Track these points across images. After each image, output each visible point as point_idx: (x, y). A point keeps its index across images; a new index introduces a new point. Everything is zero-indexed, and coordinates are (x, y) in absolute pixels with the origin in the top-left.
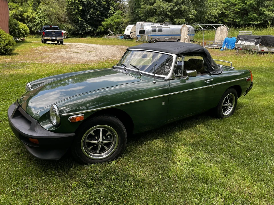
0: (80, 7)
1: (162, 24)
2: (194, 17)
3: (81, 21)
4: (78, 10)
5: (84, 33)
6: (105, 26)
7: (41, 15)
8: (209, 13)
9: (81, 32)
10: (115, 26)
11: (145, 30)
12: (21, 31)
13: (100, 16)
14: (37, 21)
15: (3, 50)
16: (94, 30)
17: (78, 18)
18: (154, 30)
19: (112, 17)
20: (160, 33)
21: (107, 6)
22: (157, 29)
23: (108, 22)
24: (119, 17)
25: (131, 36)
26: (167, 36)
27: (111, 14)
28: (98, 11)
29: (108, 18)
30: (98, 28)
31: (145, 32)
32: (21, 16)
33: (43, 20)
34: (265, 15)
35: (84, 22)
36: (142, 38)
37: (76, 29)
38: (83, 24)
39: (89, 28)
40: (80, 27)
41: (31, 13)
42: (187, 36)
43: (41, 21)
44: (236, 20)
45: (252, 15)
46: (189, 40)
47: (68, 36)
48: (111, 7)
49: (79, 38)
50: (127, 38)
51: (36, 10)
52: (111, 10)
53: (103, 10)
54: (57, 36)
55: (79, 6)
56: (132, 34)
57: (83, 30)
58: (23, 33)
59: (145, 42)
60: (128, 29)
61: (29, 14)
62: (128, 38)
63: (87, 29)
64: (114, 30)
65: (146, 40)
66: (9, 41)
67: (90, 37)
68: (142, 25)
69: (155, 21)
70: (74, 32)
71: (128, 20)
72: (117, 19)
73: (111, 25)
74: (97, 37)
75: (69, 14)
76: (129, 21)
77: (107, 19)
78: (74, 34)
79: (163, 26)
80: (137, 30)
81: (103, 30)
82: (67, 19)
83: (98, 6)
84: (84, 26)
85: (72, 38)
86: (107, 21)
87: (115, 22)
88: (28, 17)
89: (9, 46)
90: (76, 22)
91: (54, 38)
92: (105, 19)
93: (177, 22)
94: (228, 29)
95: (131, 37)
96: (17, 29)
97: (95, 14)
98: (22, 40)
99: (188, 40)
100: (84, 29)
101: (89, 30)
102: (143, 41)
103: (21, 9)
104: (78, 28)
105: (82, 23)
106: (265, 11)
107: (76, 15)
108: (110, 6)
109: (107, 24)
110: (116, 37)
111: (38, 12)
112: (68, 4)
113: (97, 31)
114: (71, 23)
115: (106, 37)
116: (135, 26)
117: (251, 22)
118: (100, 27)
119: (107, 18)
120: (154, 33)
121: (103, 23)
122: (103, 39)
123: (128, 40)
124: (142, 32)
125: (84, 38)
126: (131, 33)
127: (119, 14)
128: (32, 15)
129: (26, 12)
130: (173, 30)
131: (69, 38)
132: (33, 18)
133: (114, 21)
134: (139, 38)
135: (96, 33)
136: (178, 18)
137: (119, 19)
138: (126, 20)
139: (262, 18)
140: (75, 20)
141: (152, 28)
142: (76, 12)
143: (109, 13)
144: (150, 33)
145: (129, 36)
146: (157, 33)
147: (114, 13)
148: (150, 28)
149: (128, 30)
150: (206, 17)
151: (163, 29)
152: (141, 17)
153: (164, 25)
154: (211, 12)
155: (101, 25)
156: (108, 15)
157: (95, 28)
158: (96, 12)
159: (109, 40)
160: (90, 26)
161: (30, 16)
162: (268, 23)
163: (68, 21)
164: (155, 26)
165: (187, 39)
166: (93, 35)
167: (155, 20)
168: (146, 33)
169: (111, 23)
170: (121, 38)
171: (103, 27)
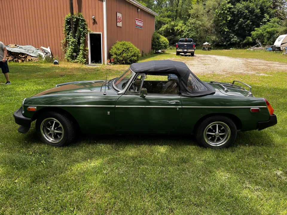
0: (228, 18)
3: (227, 32)
4: (226, 20)
5: (229, 45)
6: (255, 36)
7: (190, 28)
9: (225, 43)
10: (267, 36)
12: (161, 44)
13: (250, 25)
14: (185, 34)
15: (128, 60)
16: (241, 41)
17: (224, 29)
19: (266, 26)
21: (261, 13)
25: (281, 48)
27: (265, 23)
28: (248, 20)
29: (260, 27)
30: (245, 39)
32: (173, 29)
33: (190, 33)
35: (230, 33)
37: (221, 40)
38: (229, 35)
39: (235, 39)
40: (225, 38)
41: (181, 27)
43: (188, 34)
47: (211, 47)
48: (266, 15)
49: (223, 49)
50: (276, 49)
51: (185, 24)
52: (265, 17)
53: (255, 19)
54: (188, 48)
55: (228, 16)
56: (282, 45)
57: (228, 41)
58: (163, 46)
60: (279, 39)
61: (179, 28)
63: (232, 40)
64: (265, 41)
66: (135, 53)
67: (235, 49)
70: (219, 43)
73: (262, 35)
74: (242, 49)
75: (217, 25)
77: (258, 29)
78: (218, 46)
81: (251, 40)
82: (214, 30)
83: (249, 15)
84: (230, 37)
85: (215, 49)
86: (258, 31)
87: (267, 32)
88: (178, 30)
89: (133, 57)
90: (222, 33)
91: (186, 50)
92: (256, 29)
96: (158, 42)
97: (244, 23)
98: (162, 51)
100: (230, 40)
101: (235, 41)
103: (173, 23)
104: (223, 39)
105: (229, 33)
107: (223, 26)
108: (265, 13)
109: (257, 34)
110: (264, 49)
111: (187, 26)
112: (216, 15)
113: (244, 42)
114: (217, 35)
115: (252, 49)
118: (248, 37)
119: (258, 27)
121: (253, 33)
122: (247, 51)
123: (277, 53)
125: (228, 49)
127: (274, 22)
128: (182, 28)
129: (177, 26)
131: (212, 50)
132: (182, 31)
133: (266, 31)
135: (242, 44)
137: (273, 28)
138: (282, 29)
140: (221, 31)
142: (224, 23)
143: (262, 21)
145: (279, 49)
147: (268, 21)
149: (279, 41)
155: (250, 35)
156: (261, 23)
157: (242, 39)
158: (246, 21)
159: (254, 51)
160: (237, 36)
161: (179, 30)
163: (214, 32)
166: (238, 47)
169: (263, 33)
170: (269, 50)
171: (252, 37)
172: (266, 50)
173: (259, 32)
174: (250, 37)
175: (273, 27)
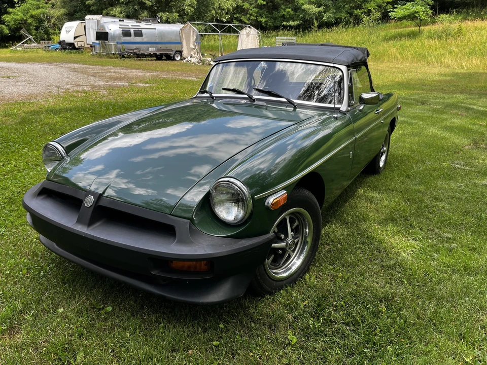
1: (140, 22)
2: (192, 9)
6: (12, 23)
8: (216, 5)
10: (34, 24)
11: (107, 33)
18: (126, 33)
19: (26, 6)
20: (138, 39)
22: (132, 31)
23: (17, 15)
24: (41, 6)
25: (76, 44)
26: (152, 45)
29: (15, 7)
31: (109, 37)
34: (304, 10)
36: (104, 47)
42: (194, 44)
44: (262, 20)
45: (285, 10)
46: (199, 51)
50: (68, 47)
56: (77, 39)
59: (111, 56)
60: (68, 30)
62: (69, 49)
64: (34, 32)
65: (113, 52)
68: (98, 21)
69: (121, 15)
71: (62, 11)
72: (37, 9)
73: (24, 22)
76: (64, 14)
77: (14, 10)
79: (143, 25)
80: (90, 33)
81: (7, 31)
87: (32, 16)
92: (10, 10)
93: (164, 18)
94: (258, 33)
95: (77, 47)
99: (198, 53)
102: (108, 54)
106: (303, 4)
109: (15, 20)
110: (41, 47)
115: (19, 47)
116: (84, 24)
117: (285, 23)
119: (13, 6)
120: (127, 39)
121: (6, 17)
122: (12, 51)
123: (71, 53)
124: (102, 36)
126: (75, 38)
130: (162, 34)
133: (29, 14)
134: (97, 47)
136: (164, 12)
137: (40, 10)
138: (57, 11)
139: (301, 16)
141: (121, 29)
144: (120, 39)
145: (72, 46)
146: (132, 39)
148: (119, 29)
149: (68, 32)
150: (213, 12)
151: (143, 31)
152: (89, 6)
153: (145, 23)
154: (220, 4)
155: (2, 22)
159: (27, 52)
162: (313, 24)
164: (128, 26)
165: (194, 49)
167: (121, 13)
168: (111, 38)
169: (25, 18)
170: (54, 48)
171: (7, 26)
172: (48, 48)
173: (18, 17)
174: (3, 26)
175: (39, 8)
